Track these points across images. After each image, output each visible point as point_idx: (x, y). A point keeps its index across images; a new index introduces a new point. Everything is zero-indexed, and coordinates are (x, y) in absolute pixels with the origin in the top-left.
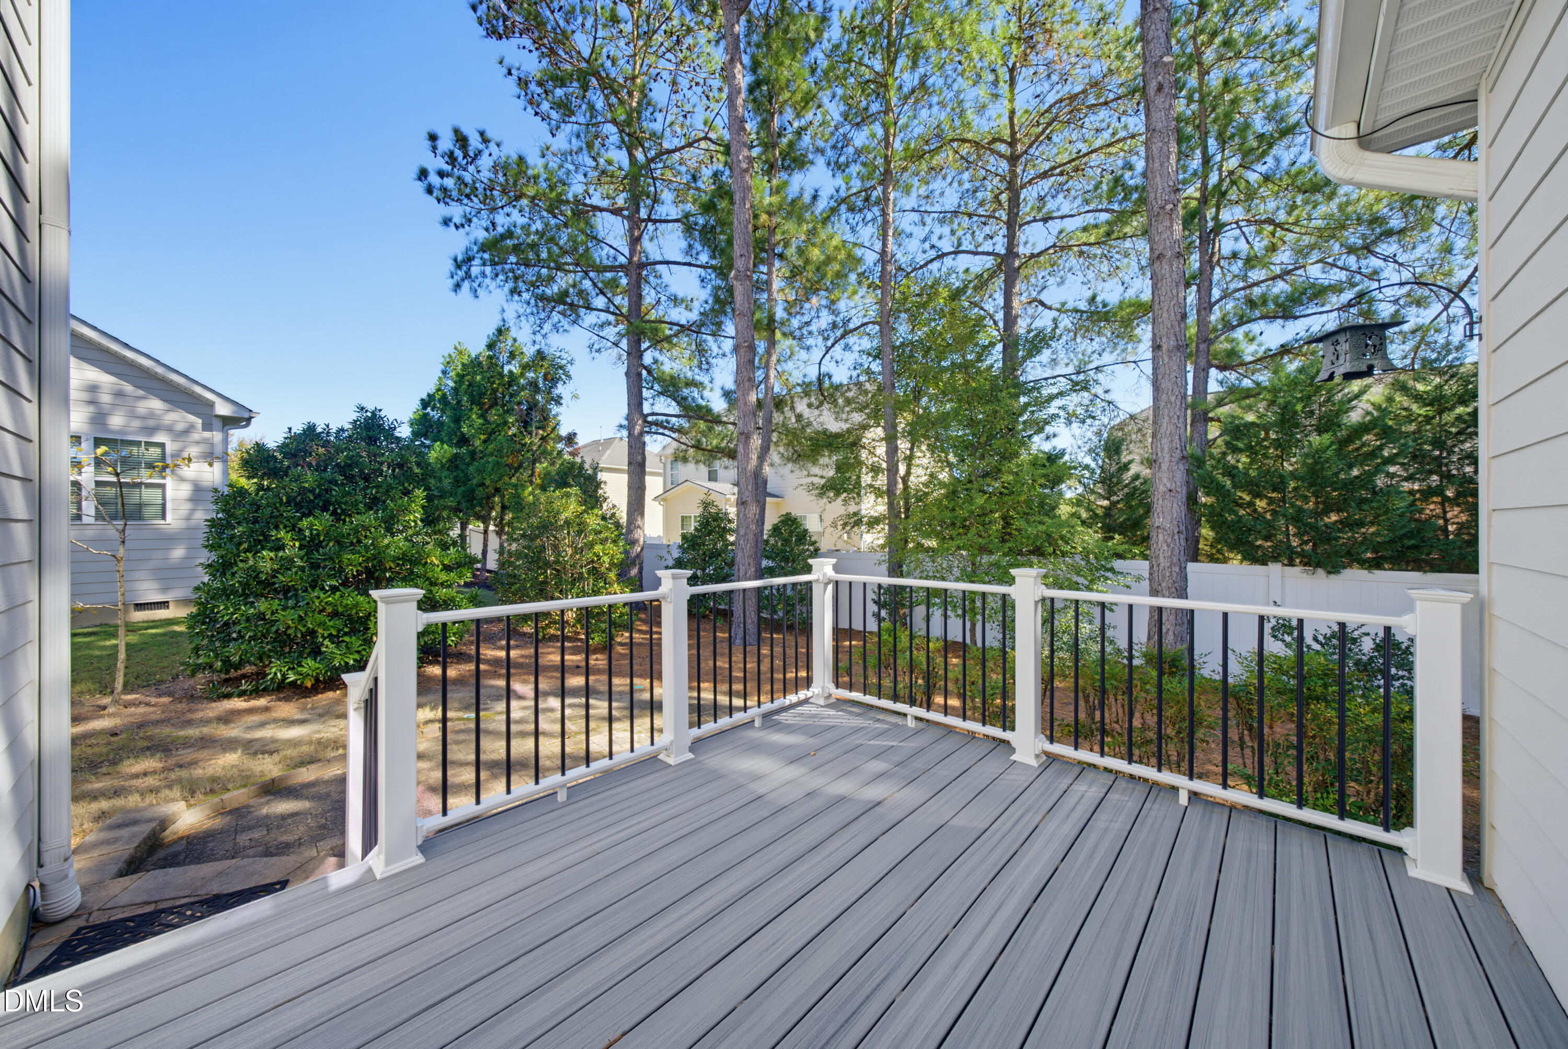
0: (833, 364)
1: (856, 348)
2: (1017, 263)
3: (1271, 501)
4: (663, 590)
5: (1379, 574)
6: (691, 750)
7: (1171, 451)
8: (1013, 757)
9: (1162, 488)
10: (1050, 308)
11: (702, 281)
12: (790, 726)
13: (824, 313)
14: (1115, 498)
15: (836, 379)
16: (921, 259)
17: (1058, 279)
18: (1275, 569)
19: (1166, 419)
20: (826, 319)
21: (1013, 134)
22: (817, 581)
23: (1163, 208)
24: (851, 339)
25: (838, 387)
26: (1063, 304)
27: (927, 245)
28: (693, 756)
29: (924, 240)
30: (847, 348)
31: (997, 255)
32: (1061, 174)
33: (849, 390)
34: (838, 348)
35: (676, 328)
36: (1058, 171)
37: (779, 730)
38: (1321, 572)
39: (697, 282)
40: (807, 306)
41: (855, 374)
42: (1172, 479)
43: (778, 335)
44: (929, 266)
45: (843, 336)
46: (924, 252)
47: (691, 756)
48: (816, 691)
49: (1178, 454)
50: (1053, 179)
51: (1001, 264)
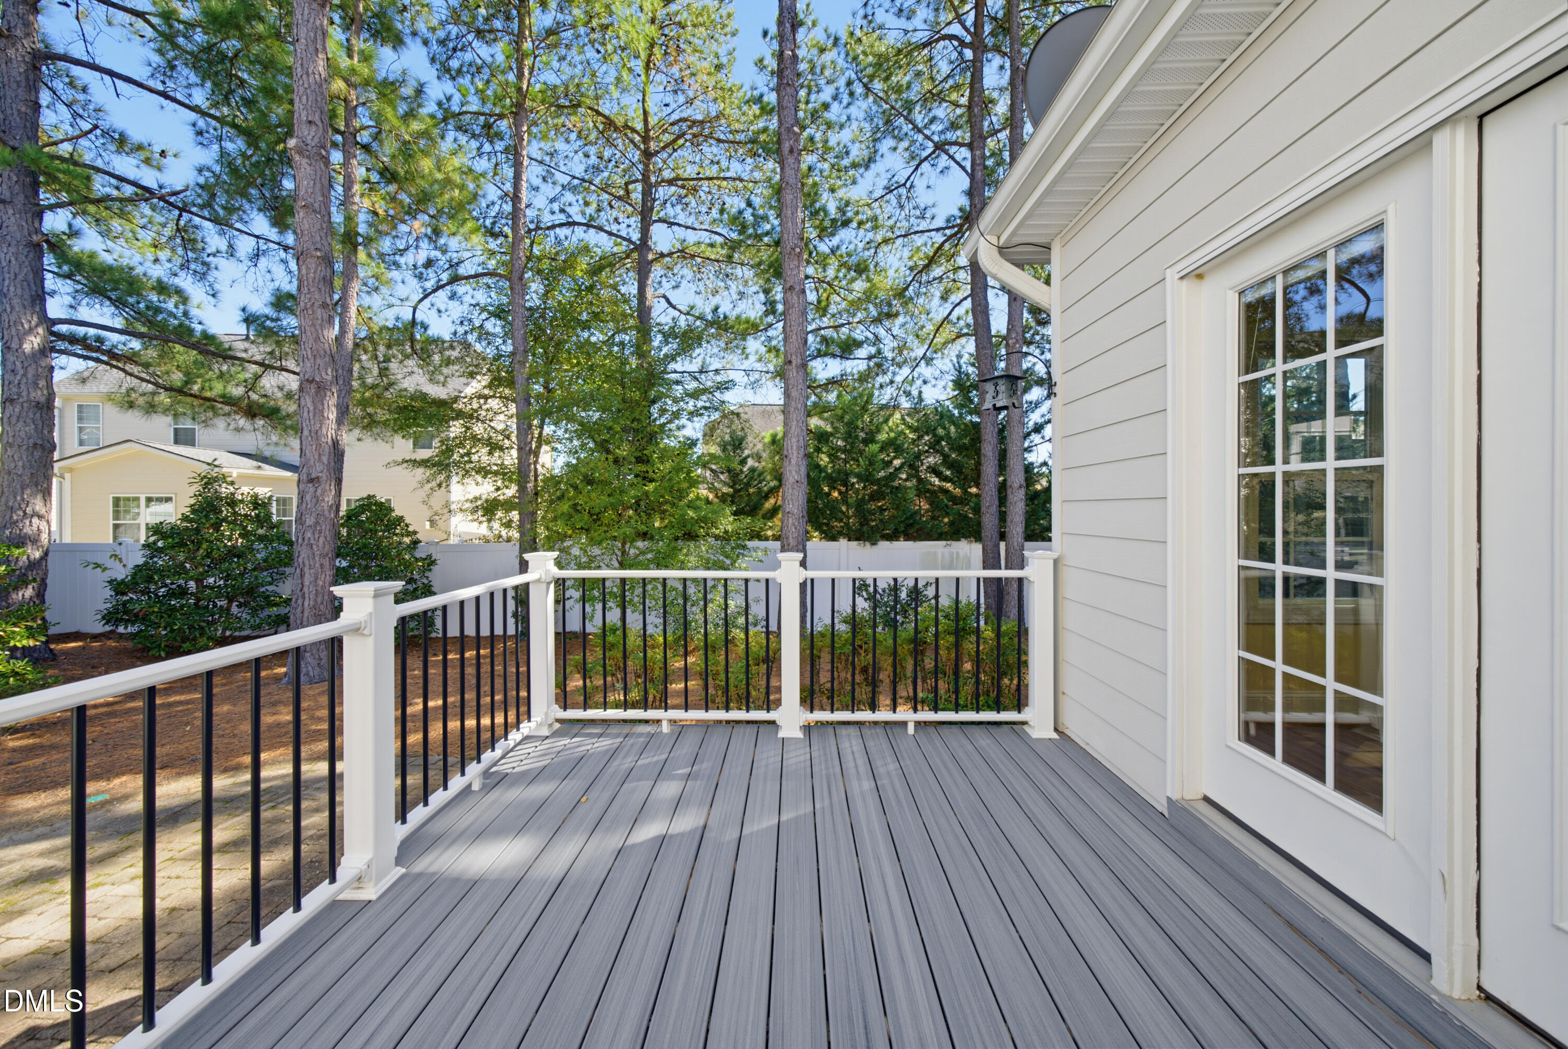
0: (434, 311)
1: (468, 299)
2: (650, 257)
3: (840, 493)
4: (347, 617)
5: (896, 544)
6: (399, 861)
7: (798, 448)
8: (781, 734)
9: (791, 480)
10: (674, 307)
11: (200, 133)
12: (524, 774)
13: (424, 244)
14: (738, 487)
15: (432, 332)
16: (547, 219)
17: (674, 283)
18: (843, 542)
19: (795, 423)
20: (425, 252)
21: (647, 130)
22: (538, 581)
23: (793, 249)
24: (461, 288)
25: (437, 341)
26: (692, 308)
27: (556, 207)
28: (403, 870)
29: (552, 201)
30: (453, 296)
31: (629, 240)
32: (683, 187)
33: (452, 347)
34: (442, 295)
35: (129, 190)
36: (680, 183)
37: (513, 784)
38: (868, 544)
39: (190, 133)
40: (403, 228)
41: (461, 330)
42: (798, 472)
43: (362, 255)
44: (558, 230)
45: (450, 282)
46: (553, 213)
47: (402, 870)
48: (539, 719)
49: (802, 452)
50: (673, 189)
51: (632, 251)
